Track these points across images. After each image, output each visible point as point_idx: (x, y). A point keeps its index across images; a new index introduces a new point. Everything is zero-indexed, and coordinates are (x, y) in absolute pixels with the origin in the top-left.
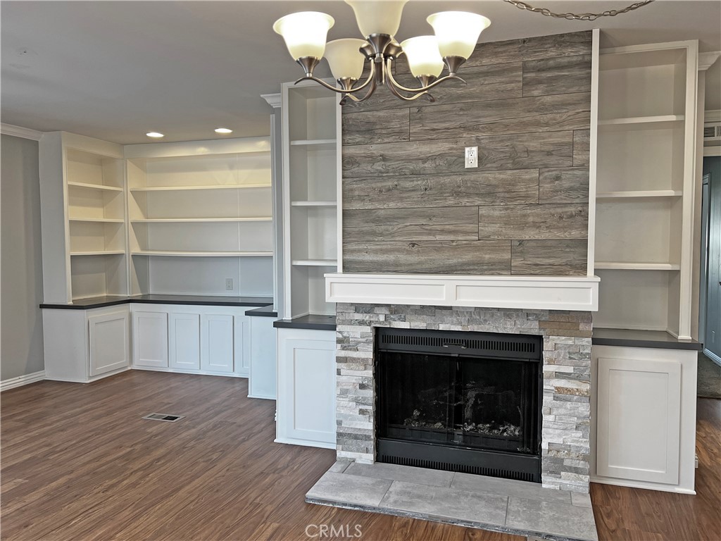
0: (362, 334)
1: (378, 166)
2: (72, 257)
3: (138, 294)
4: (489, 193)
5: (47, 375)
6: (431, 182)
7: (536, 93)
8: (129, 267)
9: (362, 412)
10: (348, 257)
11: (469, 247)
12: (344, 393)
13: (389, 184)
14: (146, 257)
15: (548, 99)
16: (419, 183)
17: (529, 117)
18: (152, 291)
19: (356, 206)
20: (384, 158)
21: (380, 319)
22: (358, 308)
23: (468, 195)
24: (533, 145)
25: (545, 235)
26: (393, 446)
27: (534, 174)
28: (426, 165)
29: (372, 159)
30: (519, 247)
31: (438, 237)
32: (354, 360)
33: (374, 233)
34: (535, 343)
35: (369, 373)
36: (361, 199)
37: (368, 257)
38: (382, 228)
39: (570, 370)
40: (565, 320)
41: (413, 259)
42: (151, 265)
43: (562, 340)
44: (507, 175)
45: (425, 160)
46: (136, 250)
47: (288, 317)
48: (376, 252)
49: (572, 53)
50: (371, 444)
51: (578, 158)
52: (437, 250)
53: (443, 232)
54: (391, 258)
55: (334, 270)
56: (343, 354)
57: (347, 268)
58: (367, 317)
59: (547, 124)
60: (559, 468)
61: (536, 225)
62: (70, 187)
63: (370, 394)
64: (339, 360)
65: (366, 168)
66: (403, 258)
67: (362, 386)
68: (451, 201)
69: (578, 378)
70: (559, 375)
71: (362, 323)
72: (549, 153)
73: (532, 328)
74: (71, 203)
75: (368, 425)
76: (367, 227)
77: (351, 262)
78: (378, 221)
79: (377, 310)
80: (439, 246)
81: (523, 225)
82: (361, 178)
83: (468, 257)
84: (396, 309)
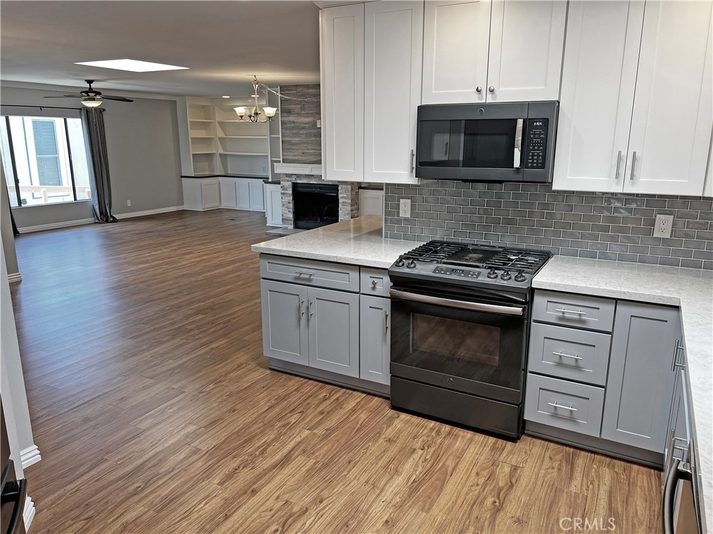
0: (288, 185)
1: (292, 125)
2: (193, 154)
3: (223, 173)
5: (185, 207)
6: (308, 131)
8: (217, 161)
9: (289, 211)
10: (284, 157)
12: (283, 205)
13: (296, 131)
14: (226, 155)
16: (304, 132)
18: (230, 172)
19: (286, 139)
20: (294, 122)
21: (293, 179)
22: (287, 175)
26: (301, 223)
28: (306, 126)
29: (290, 122)
31: (311, 151)
32: (286, 194)
33: (291, 149)
34: (336, 188)
35: (291, 198)
36: (287, 136)
37: (290, 158)
38: (294, 147)
39: (345, 196)
41: (303, 158)
42: (229, 159)
43: (343, 186)
45: (306, 124)
46: (221, 151)
47: (270, 180)
48: (293, 156)
50: (292, 222)
52: (310, 155)
53: (312, 149)
54: (296, 158)
55: (279, 162)
56: (283, 192)
57: (284, 161)
58: (290, 179)
62: (191, 122)
63: (291, 205)
64: (282, 194)
65: (289, 125)
66: (300, 158)
67: (289, 203)
69: (348, 198)
70: (342, 197)
71: (288, 181)
73: (337, 184)
74: (191, 129)
75: (291, 216)
76: (289, 147)
77: (286, 159)
78: (293, 144)
79: (293, 176)
82: (287, 129)
84: (298, 176)
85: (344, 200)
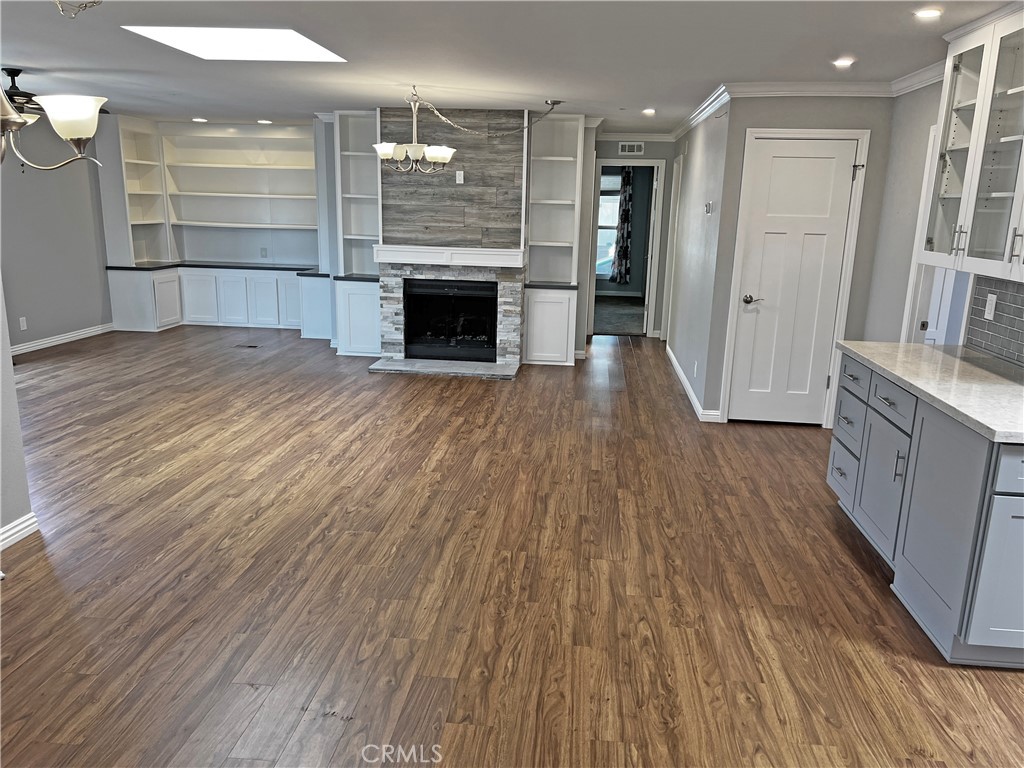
0: (395, 283)
2: (132, 225)
4: (470, 199)
5: (116, 326)
6: (437, 190)
7: (495, 142)
8: (168, 236)
9: (396, 329)
10: (386, 234)
11: (459, 230)
12: (385, 318)
13: (411, 189)
15: (501, 147)
16: (430, 190)
17: (492, 156)
18: (188, 258)
19: (391, 202)
21: (407, 273)
22: (394, 266)
23: (458, 200)
24: (493, 173)
25: (499, 225)
26: (417, 348)
27: (494, 190)
28: (434, 180)
30: (486, 232)
31: (442, 224)
32: (391, 298)
33: (402, 220)
34: (492, 287)
35: (401, 306)
36: (394, 198)
37: (399, 235)
38: (407, 217)
39: (511, 300)
40: (508, 272)
41: (427, 237)
42: (185, 234)
43: (507, 284)
44: (479, 190)
45: (433, 177)
46: (174, 220)
47: (342, 274)
48: (404, 232)
49: (513, 122)
50: (402, 348)
51: (517, 182)
52: (441, 232)
53: (444, 221)
54: (413, 236)
55: (377, 242)
56: (384, 295)
57: (384, 242)
58: (399, 272)
59: (501, 162)
60: (505, 352)
61: (495, 220)
63: (401, 318)
64: (382, 298)
65: (396, 178)
66: (421, 236)
67: (396, 314)
68: (448, 203)
69: (515, 304)
70: (505, 303)
71: (396, 276)
72: (502, 179)
73: (492, 278)
75: (400, 337)
76: (398, 216)
77: (388, 237)
78: (405, 212)
79: (405, 268)
80: (442, 230)
81: (488, 219)
82: (393, 185)
83: (459, 236)
84: (417, 267)
85: (507, 307)
